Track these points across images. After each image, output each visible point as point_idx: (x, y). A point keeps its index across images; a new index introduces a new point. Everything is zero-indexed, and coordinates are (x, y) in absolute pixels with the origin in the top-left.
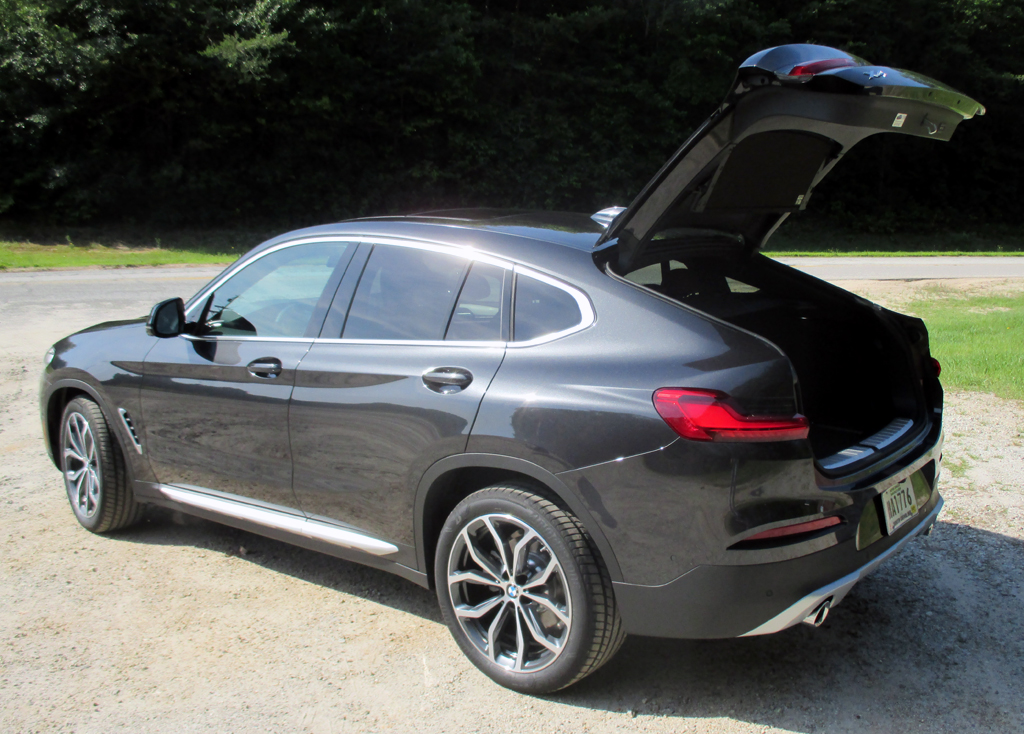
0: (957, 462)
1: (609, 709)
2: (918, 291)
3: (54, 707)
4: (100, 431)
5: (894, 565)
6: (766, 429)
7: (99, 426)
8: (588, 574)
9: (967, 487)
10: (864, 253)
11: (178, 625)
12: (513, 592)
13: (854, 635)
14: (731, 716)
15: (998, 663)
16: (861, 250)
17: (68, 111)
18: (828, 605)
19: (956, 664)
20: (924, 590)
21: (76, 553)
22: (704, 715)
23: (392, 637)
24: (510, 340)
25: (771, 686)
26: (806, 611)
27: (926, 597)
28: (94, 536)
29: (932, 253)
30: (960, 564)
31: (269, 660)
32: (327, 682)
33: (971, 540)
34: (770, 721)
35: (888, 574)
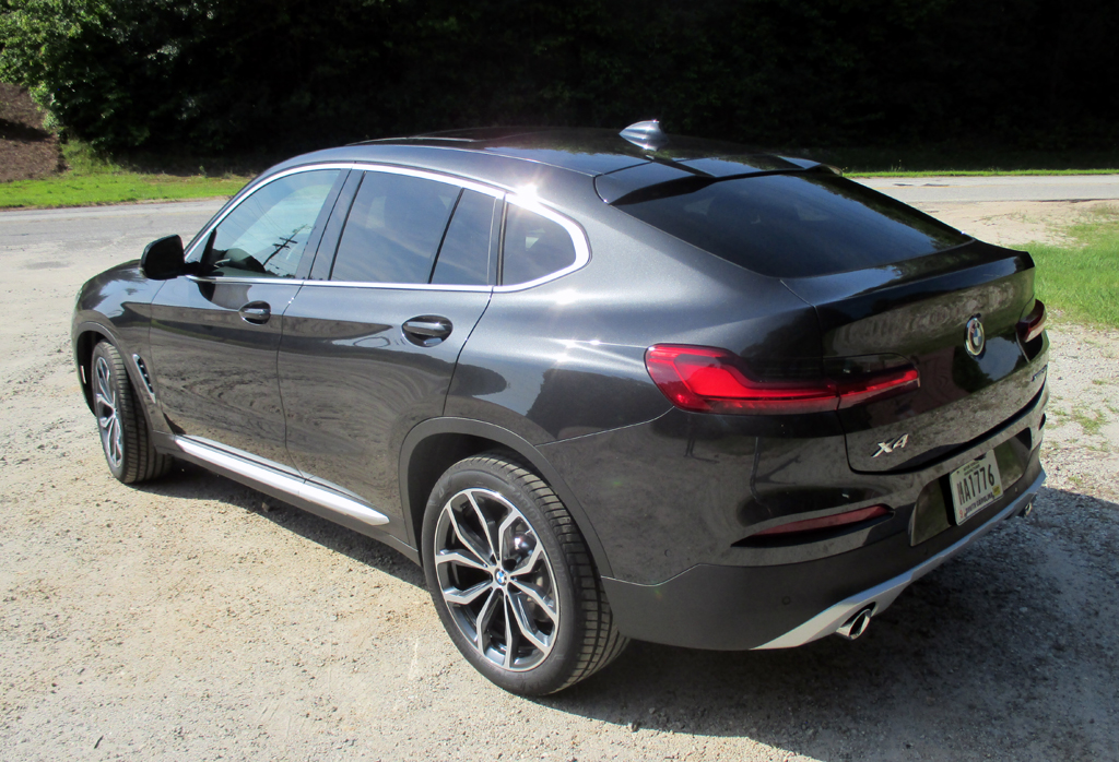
0: (1092, 416)
1: (607, 720)
2: (1083, 213)
3: (12, 685)
4: (120, 377)
5: (991, 544)
6: (789, 398)
7: (118, 372)
8: (577, 565)
9: (1098, 447)
10: (1029, 172)
11: (171, 592)
12: (501, 579)
13: (925, 635)
14: (751, 737)
15: (1100, 680)
16: (1026, 167)
17: (197, 40)
18: (868, 613)
19: (1045, 679)
20: (1022, 579)
21: (98, 505)
22: (719, 734)
23: (391, 615)
24: (497, 285)
25: (810, 698)
26: (839, 620)
27: (1023, 587)
28: (123, 486)
29: (1107, 171)
30: (1074, 546)
31: (250, 639)
32: (302, 669)
33: (1093, 515)
34: (797, 747)
35: (981, 556)
